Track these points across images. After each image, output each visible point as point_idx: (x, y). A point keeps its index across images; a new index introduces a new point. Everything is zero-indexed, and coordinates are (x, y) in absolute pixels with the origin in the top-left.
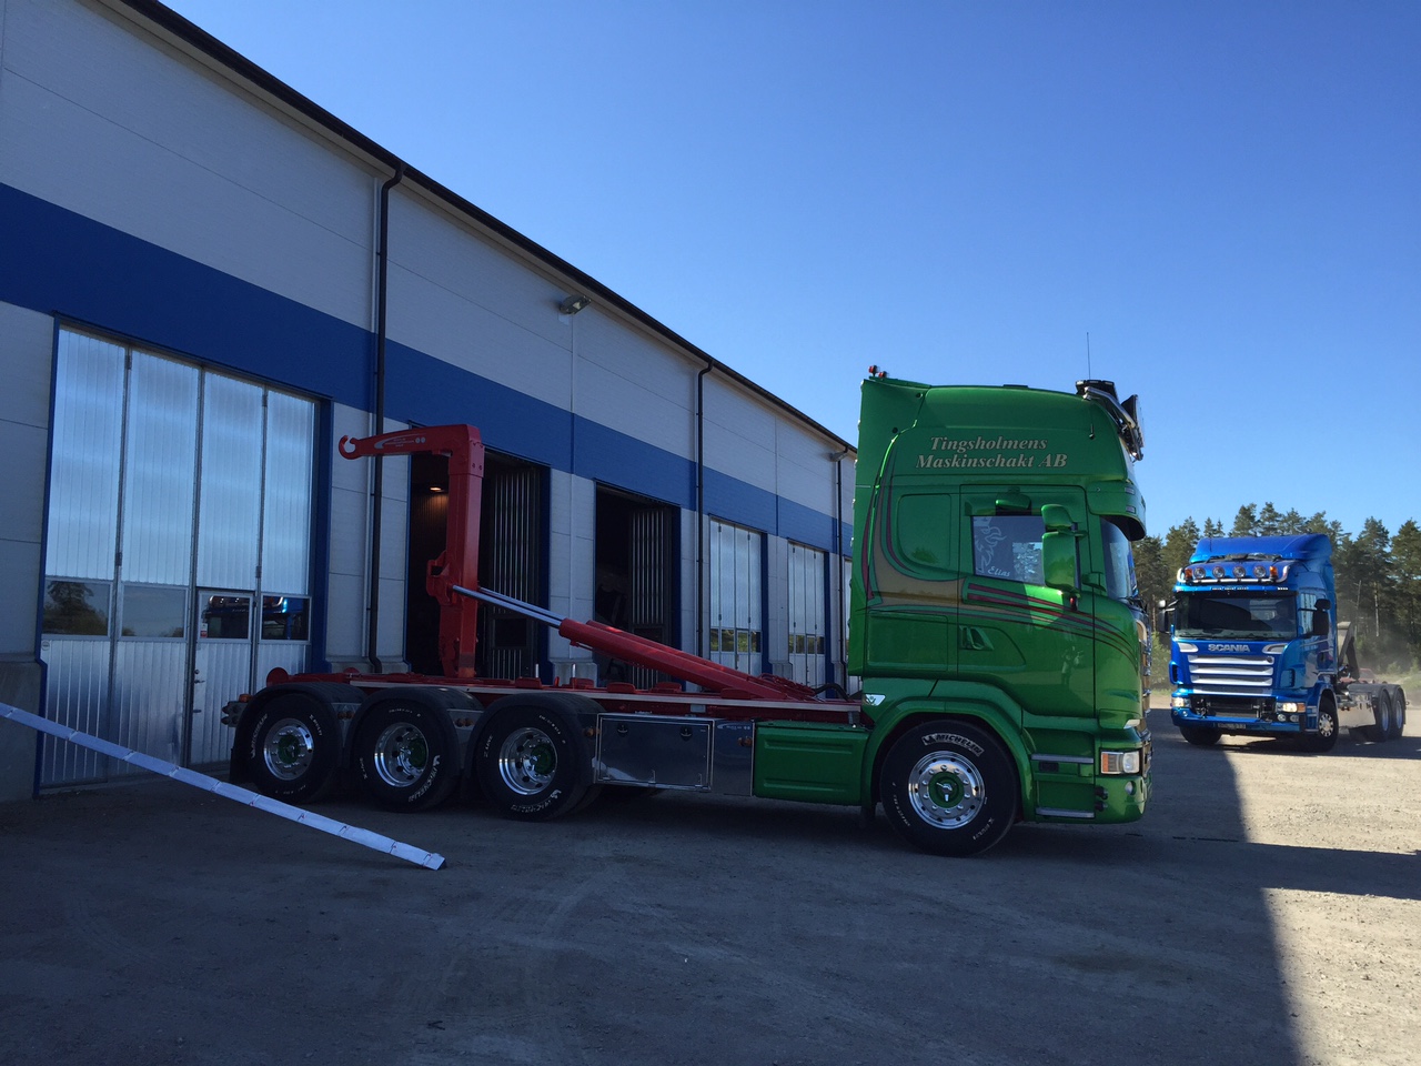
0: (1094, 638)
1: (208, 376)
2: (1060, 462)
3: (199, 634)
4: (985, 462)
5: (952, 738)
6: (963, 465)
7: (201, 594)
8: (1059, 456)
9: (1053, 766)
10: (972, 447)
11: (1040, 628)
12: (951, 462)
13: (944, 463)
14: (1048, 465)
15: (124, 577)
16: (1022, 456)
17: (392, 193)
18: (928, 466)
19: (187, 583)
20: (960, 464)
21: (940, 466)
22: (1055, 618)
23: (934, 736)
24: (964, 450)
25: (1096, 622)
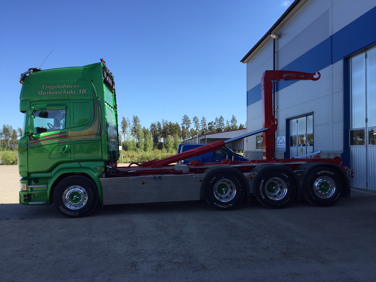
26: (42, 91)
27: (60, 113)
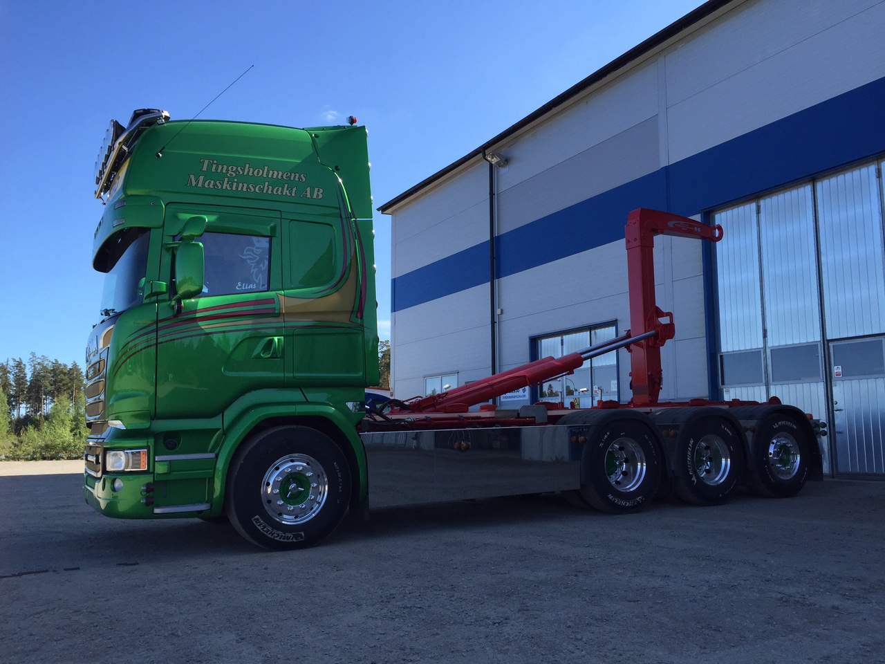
26: (201, 178)
27: (254, 245)
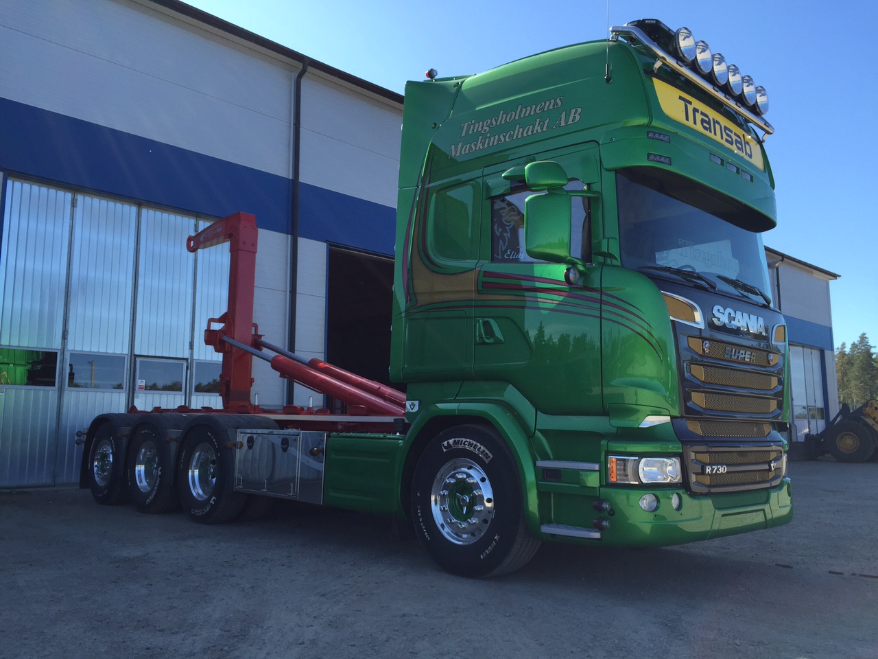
0: (601, 318)
1: (144, 211)
2: (574, 117)
3: (137, 387)
4: (505, 137)
5: (466, 443)
6: (486, 146)
7: (138, 360)
8: (573, 111)
9: (555, 474)
10: (494, 123)
11: (548, 312)
12: (476, 145)
13: (471, 148)
14: (563, 124)
15: (71, 346)
16: (538, 120)
17: (304, 81)
18: (458, 154)
19: (126, 351)
20: (483, 145)
21: (467, 152)
22: (561, 298)
23: (451, 441)
24: (488, 129)
25: (604, 298)
